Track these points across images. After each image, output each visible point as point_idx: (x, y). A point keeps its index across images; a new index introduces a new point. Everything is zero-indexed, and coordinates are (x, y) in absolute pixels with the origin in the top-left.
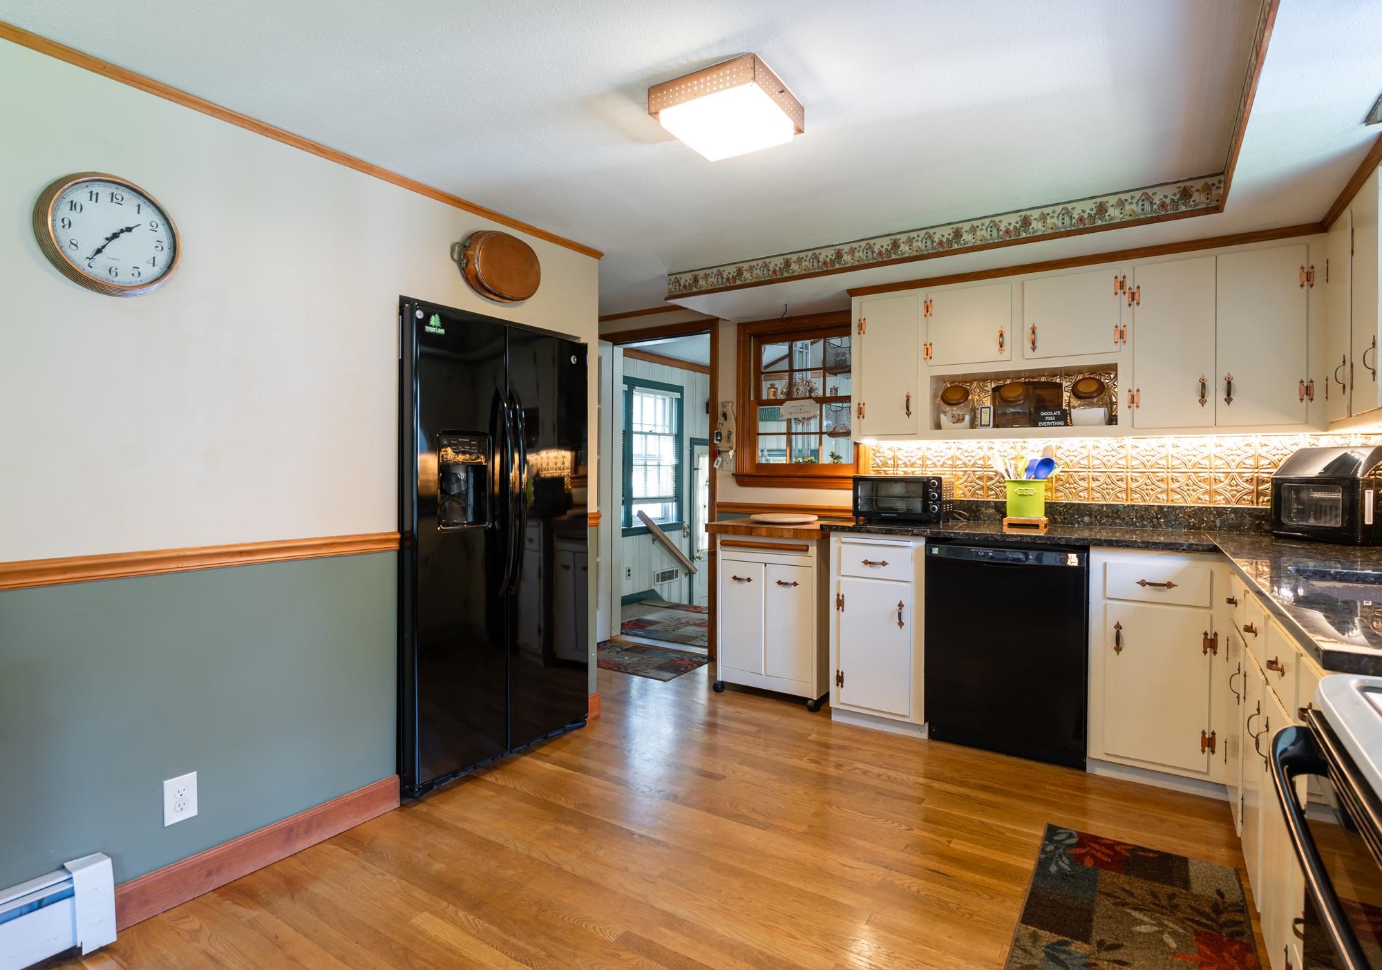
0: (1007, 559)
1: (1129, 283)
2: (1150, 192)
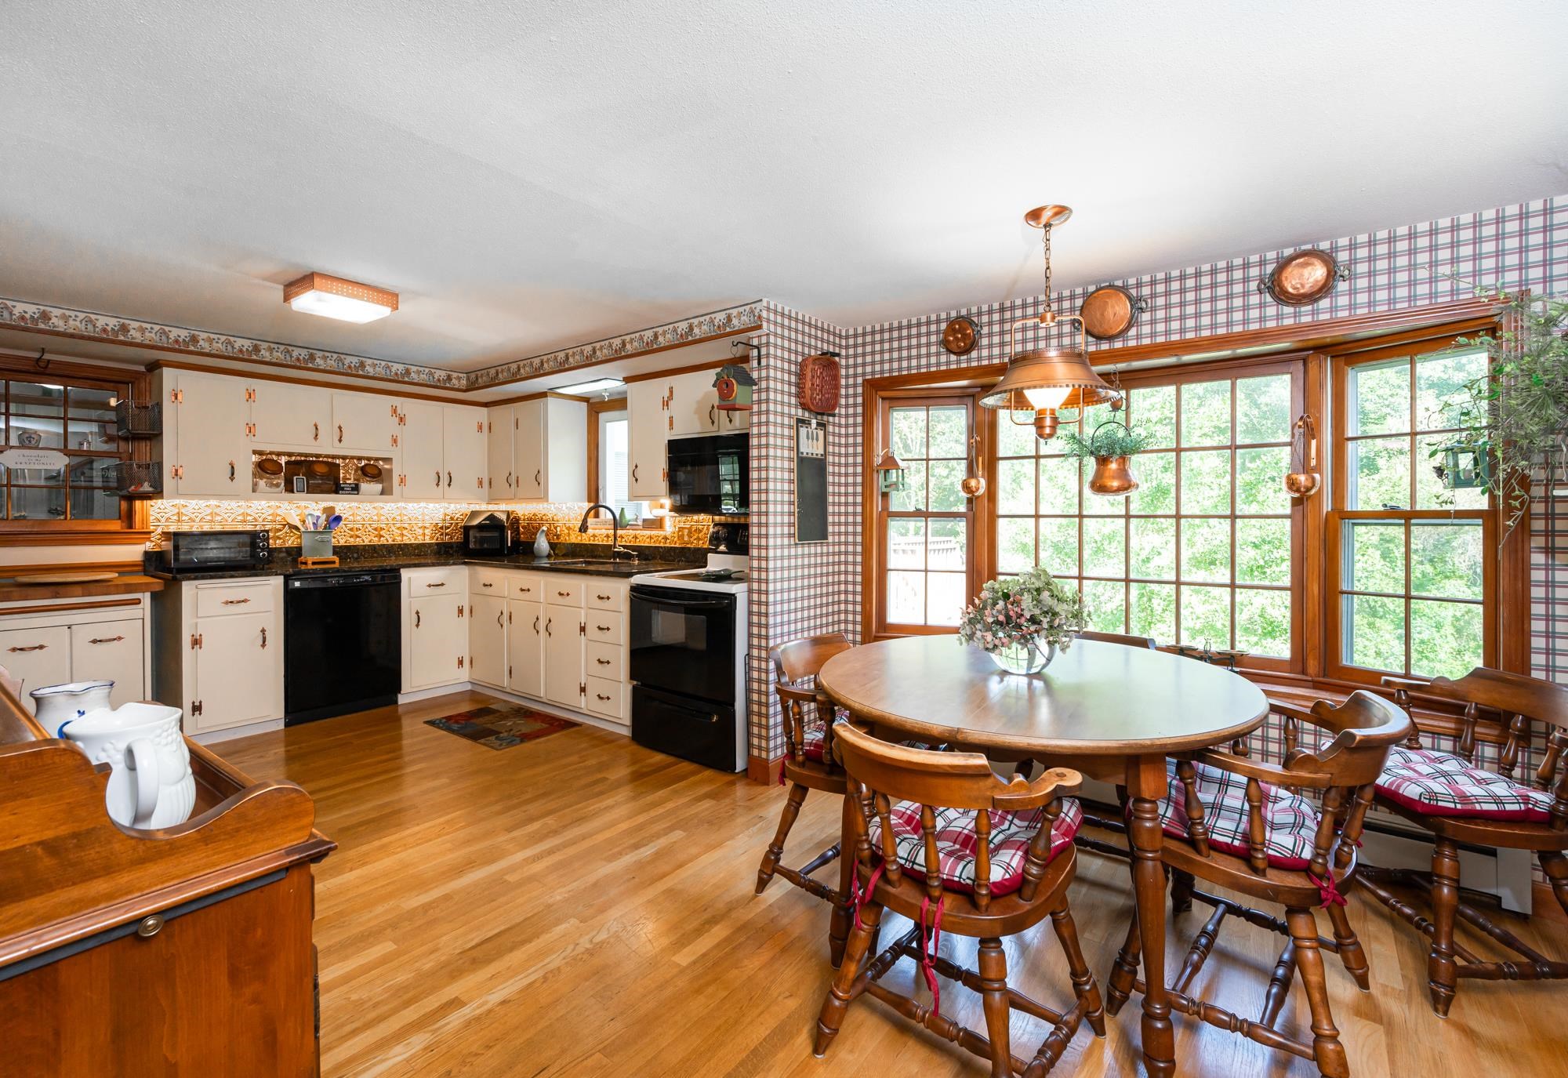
1: (399, 411)
2: (433, 370)
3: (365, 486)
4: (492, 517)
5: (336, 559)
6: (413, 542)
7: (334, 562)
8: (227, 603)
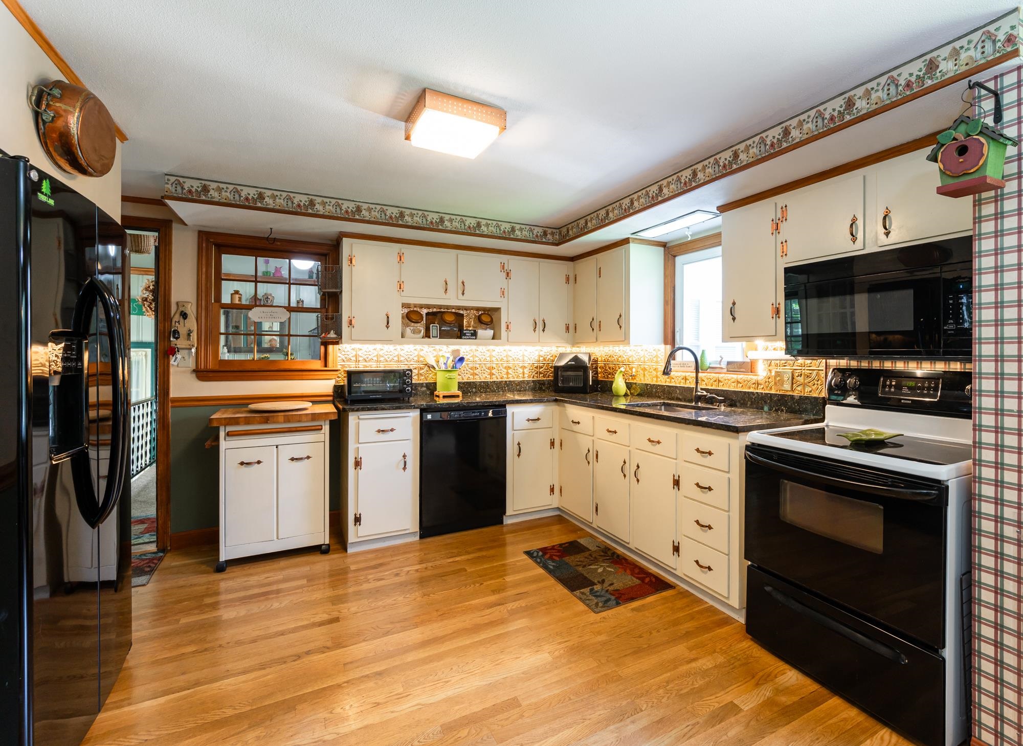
0: (471, 417)
1: (506, 267)
2: (532, 228)
3: (480, 332)
4: (576, 359)
5: (460, 393)
6: (516, 379)
7: (458, 396)
8: (379, 431)
